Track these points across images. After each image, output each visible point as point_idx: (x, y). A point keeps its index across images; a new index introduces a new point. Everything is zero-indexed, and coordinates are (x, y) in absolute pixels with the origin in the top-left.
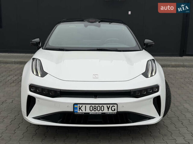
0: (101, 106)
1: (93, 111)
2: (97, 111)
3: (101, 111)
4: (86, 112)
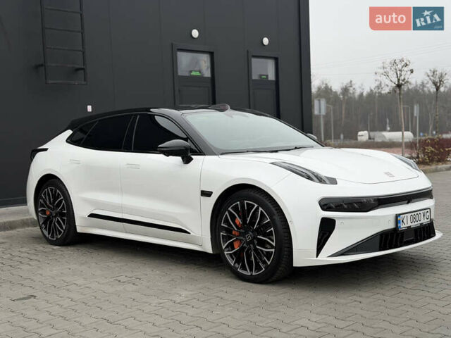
0: (418, 213)
1: (413, 223)
2: (416, 223)
3: (419, 222)
4: (408, 225)
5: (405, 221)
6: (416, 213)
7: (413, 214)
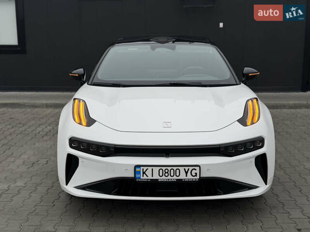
1: (164, 177)
2: (169, 177)
3: (175, 177)
5: (149, 173)
6: (169, 168)
7: (164, 168)
